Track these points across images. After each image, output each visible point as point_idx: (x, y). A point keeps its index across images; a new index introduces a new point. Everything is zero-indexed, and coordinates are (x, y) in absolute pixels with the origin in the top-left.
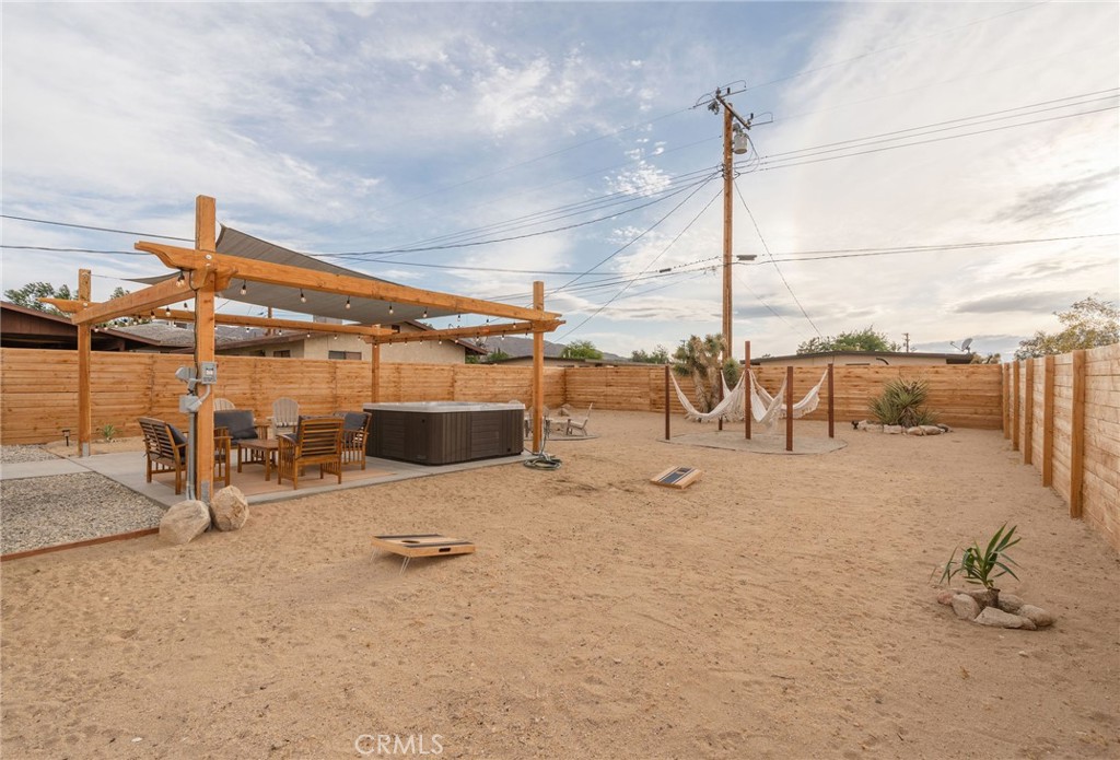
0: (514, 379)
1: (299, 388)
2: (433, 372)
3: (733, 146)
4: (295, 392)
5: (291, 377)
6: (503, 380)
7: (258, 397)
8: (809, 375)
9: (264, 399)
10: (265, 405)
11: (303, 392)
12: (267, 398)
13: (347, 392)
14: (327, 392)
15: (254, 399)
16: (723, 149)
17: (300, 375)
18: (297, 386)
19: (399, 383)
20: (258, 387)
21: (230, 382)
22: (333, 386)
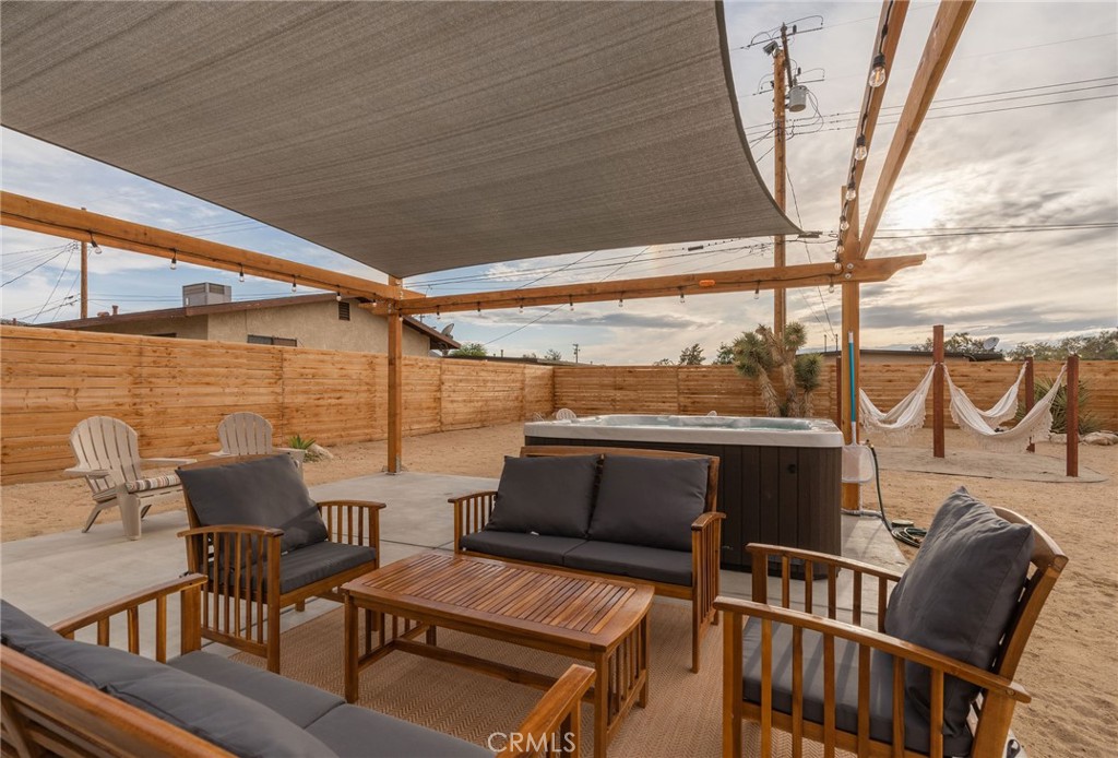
0: (506, 381)
1: (224, 394)
2: (416, 370)
3: (787, 101)
4: (216, 401)
5: (208, 375)
6: (493, 381)
7: (147, 409)
8: (899, 374)
9: (158, 413)
10: (161, 425)
11: (229, 401)
12: (164, 412)
13: (300, 399)
14: (269, 399)
15: (140, 415)
16: (773, 105)
17: (222, 370)
18: (219, 390)
19: (373, 385)
20: (144, 391)
21: (89, 382)
22: (279, 390)
